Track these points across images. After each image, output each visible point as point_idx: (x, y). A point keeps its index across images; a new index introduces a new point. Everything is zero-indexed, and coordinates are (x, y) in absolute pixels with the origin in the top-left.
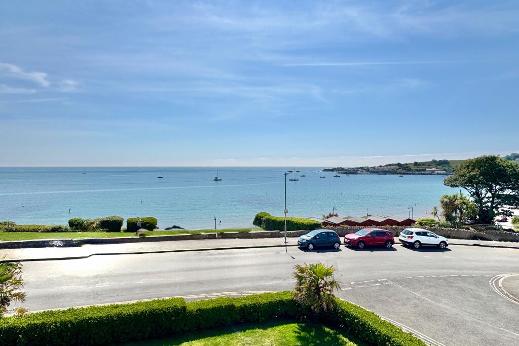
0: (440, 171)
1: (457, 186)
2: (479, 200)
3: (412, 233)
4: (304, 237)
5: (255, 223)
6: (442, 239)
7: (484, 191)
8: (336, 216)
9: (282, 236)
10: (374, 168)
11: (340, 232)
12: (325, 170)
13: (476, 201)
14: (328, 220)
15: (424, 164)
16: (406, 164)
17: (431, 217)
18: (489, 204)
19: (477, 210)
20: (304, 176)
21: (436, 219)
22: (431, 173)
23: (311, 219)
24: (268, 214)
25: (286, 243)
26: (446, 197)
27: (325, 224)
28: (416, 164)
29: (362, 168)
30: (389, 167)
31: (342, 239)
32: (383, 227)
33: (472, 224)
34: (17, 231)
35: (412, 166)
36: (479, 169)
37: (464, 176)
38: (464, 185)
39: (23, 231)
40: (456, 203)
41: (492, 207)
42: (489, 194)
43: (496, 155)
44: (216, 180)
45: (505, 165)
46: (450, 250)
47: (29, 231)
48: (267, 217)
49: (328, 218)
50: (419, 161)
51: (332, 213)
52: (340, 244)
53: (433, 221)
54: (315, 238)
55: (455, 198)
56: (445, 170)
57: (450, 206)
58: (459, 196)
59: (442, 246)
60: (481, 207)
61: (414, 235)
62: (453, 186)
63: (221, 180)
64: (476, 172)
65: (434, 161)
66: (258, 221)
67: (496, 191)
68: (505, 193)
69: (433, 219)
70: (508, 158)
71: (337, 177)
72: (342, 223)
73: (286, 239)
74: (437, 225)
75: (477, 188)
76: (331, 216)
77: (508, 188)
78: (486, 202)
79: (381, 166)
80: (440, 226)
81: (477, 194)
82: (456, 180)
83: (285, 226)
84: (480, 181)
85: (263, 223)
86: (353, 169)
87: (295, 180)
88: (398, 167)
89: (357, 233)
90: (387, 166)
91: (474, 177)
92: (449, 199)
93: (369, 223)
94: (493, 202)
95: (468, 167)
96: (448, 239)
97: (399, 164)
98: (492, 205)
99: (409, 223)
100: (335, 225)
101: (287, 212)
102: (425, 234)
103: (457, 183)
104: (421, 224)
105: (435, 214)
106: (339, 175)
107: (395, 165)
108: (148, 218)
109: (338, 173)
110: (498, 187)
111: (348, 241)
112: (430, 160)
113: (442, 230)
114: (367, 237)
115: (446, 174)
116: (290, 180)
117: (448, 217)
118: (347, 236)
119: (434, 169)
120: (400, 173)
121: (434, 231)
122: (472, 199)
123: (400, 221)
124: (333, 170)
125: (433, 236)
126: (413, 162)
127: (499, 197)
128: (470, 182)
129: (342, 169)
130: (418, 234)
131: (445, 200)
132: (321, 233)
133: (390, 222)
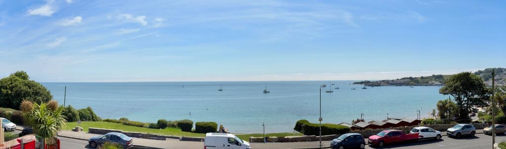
0: (438, 83)
1: (447, 94)
2: (460, 102)
3: (418, 131)
4: (335, 140)
5: (296, 129)
6: (438, 132)
7: (462, 97)
8: (363, 121)
9: (317, 140)
10: (393, 81)
11: (365, 134)
12: (355, 83)
13: (458, 104)
14: (357, 124)
15: (427, 78)
16: (416, 78)
17: (431, 117)
18: (466, 105)
19: (459, 110)
20: (338, 88)
21: (434, 118)
22: (432, 85)
23: (343, 125)
24: (307, 121)
25: (321, 146)
26: (440, 102)
27: (353, 128)
28: (422, 78)
29: (383, 81)
30: (403, 80)
31: (366, 140)
32: (398, 128)
33: (456, 120)
34: (129, 125)
35: (420, 80)
36: (460, 81)
37: (451, 86)
38: (452, 93)
39: (132, 125)
40: (446, 106)
41: (467, 107)
42: (466, 99)
43: (469, 72)
44: (265, 92)
45: (474, 79)
46: (443, 140)
47: (135, 126)
48: (305, 123)
49: (356, 123)
50: (424, 76)
51: (359, 119)
52: (365, 144)
53: (433, 120)
54: (344, 140)
55: (446, 101)
56: (441, 82)
57: (443, 107)
58: (449, 101)
59: (438, 138)
60: (461, 107)
61: (420, 132)
62: (445, 94)
63: (269, 92)
64: (458, 84)
65: (434, 76)
66: (299, 127)
67: (470, 96)
68: (475, 97)
69: (433, 118)
70: (476, 73)
71: (364, 88)
72: (367, 127)
73: (321, 142)
74: (435, 123)
75: (459, 95)
76: (358, 121)
77: (476, 94)
78: (464, 104)
79: (398, 79)
80: (437, 123)
81: (459, 99)
82: (446, 89)
83: (320, 131)
84: (460, 90)
85: (303, 129)
86: (377, 82)
87: (330, 92)
88: (410, 80)
89: (378, 134)
90: (402, 79)
91: (457, 87)
92: (443, 103)
93: (388, 126)
94: (467, 104)
95: (454, 80)
96: (442, 132)
97: (411, 78)
98: (467, 106)
99: (417, 123)
100: (361, 128)
101: (322, 120)
102: (427, 130)
103: (447, 91)
104: (425, 123)
105: (434, 114)
106: (366, 87)
107: (408, 78)
108: (211, 122)
109: (366, 85)
110: (470, 93)
111: (371, 141)
112: (431, 75)
113: (438, 126)
114: (386, 137)
115: (441, 85)
116: (327, 92)
117: (442, 116)
118: (371, 137)
119: (434, 82)
120: (411, 85)
121: (432, 127)
122: (456, 102)
123: (410, 122)
124: (361, 83)
125: (432, 131)
126: (420, 77)
127: (471, 100)
128: (455, 91)
129: (369, 82)
130: (422, 131)
131: (441, 104)
132: (350, 136)
133: (403, 123)
